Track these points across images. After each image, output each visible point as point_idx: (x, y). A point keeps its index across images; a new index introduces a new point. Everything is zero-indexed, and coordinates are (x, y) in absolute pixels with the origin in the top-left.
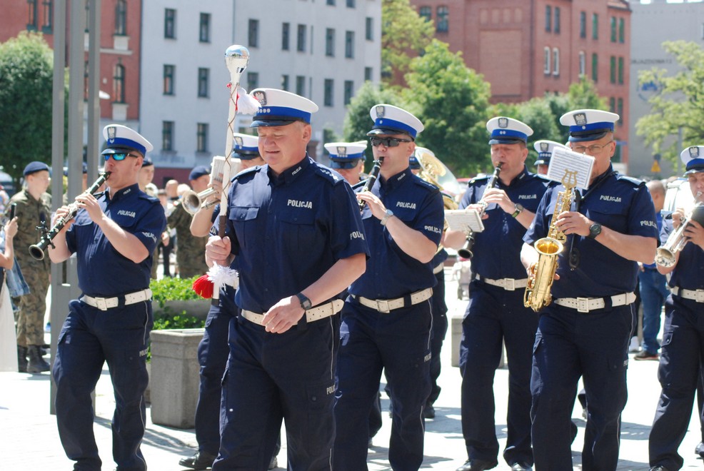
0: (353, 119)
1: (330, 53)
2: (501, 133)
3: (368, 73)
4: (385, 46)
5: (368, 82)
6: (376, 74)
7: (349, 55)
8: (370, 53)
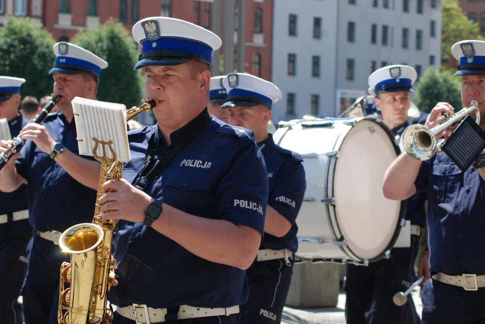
0: (421, 92)
1: (405, 45)
2: (61, 60)
3: (432, 60)
4: (444, 40)
5: (432, 66)
6: (438, 60)
7: (419, 46)
8: (434, 46)
